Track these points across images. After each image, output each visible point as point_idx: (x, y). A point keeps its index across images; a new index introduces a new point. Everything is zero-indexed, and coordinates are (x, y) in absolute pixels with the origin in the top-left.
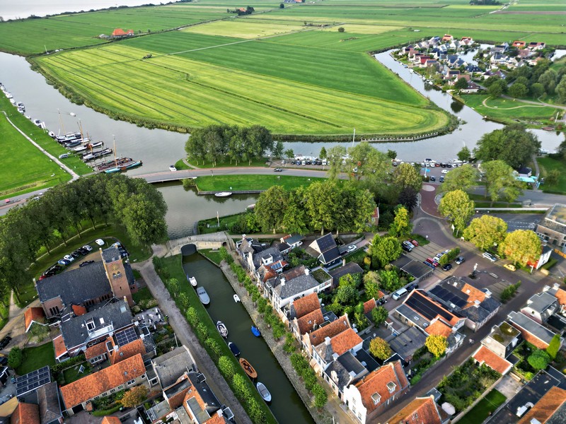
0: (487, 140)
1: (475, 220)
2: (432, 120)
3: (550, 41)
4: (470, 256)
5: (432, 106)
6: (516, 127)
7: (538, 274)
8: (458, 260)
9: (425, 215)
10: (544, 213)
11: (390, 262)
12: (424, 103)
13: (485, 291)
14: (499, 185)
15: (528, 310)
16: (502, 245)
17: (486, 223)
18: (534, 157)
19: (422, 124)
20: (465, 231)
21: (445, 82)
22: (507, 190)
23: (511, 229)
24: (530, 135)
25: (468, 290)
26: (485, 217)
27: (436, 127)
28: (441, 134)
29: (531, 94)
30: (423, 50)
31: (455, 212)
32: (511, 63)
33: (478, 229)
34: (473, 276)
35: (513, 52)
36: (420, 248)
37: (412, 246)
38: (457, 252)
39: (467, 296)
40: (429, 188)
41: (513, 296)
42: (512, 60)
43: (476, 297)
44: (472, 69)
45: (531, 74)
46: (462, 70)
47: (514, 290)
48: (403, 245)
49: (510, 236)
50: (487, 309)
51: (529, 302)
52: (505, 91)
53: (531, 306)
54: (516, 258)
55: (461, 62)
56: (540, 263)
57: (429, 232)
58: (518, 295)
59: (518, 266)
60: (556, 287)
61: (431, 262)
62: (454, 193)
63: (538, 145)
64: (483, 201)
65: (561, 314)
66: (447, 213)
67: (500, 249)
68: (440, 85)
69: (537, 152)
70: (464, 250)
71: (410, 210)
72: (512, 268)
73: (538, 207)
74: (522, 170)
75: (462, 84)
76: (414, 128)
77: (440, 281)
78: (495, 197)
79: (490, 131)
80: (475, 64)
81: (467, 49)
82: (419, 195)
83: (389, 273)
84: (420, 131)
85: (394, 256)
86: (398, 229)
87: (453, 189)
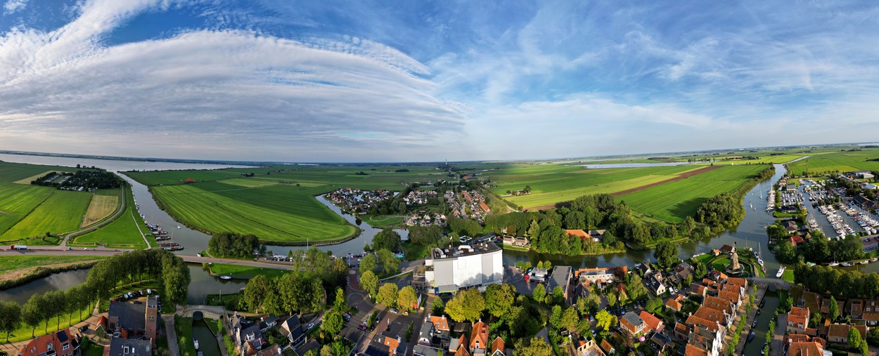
0: (376, 238)
1: (381, 288)
2: (347, 231)
3: (393, 189)
4: (384, 314)
5: (347, 223)
6: (388, 230)
7: (419, 312)
8: (377, 320)
9: (354, 291)
10: (412, 273)
11: (337, 333)
12: (342, 222)
13: (397, 338)
14: (388, 263)
15: (422, 339)
16: (398, 300)
17: (386, 288)
18: (399, 243)
19: (343, 234)
20: (377, 297)
21: (351, 210)
22: (393, 265)
23: (400, 289)
24: (395, 232)
25: (388, 342)
26: (386, 285)
27: (350, 234)
28: (353, 238)
29: (390, 212)
30: (338, 195)
31: (370, 285)
32: (378, 199)
33: (384, 294)
34: (388, 330)
35: (378, 195)
36: (354, 317)
37: (349, 317)
38: (376, 314)
39: (388, 347)
40: (353, 272)
41: (412, 334)
42: (378, 198)
43: (392, 344)
44: (362, 203)
45: (387, 203)
46: (357, 204)
47: (411, 329)
48: (343, 317)
49: (400, 293)
50: (401, 352)
51: (421, 333)
52: (378, 212)
53: (423, 336)
54: (406, 306)
55: (356, 200)
56: (419, 304)
57: (357, 303)
58: (414, 332)
59: (409, 312)
60: (429, 316)
61: (362, 327)
62: (366, 273)
63: (399, 237)
64: (383, 274)
65: (437, 333)
66: (365, 287)
67: (398, 303)
68: (348, 211)
69: (400, 241)
70: (379, 311)
71: (344, 289)
72: (406, 314)
73: (409, 270)
74: (396, 252)
75: (359, 210)
76: (339, 236)
77: (370, 341)
78: (388, 270)
79: (376, 234)
80: (363, 200)
81: (358, 194)
82: (348, 277)
83: (337, 344)
84: (343, 238)
85: (339, 328)
86: (339, 305)
87: (365, 270)
